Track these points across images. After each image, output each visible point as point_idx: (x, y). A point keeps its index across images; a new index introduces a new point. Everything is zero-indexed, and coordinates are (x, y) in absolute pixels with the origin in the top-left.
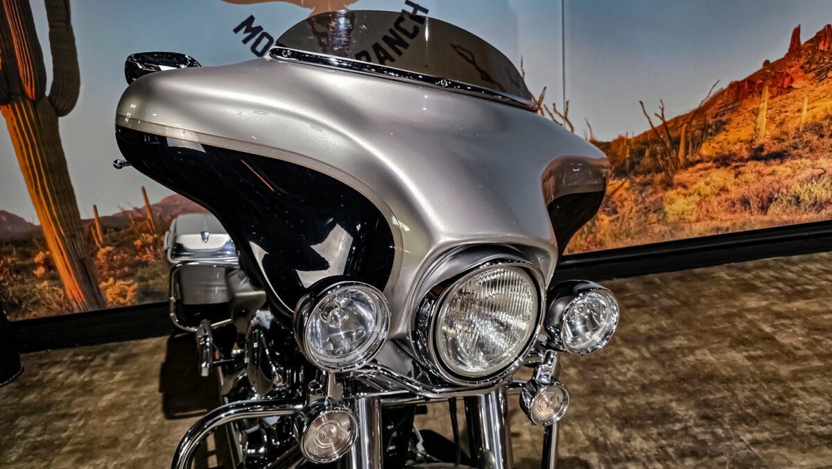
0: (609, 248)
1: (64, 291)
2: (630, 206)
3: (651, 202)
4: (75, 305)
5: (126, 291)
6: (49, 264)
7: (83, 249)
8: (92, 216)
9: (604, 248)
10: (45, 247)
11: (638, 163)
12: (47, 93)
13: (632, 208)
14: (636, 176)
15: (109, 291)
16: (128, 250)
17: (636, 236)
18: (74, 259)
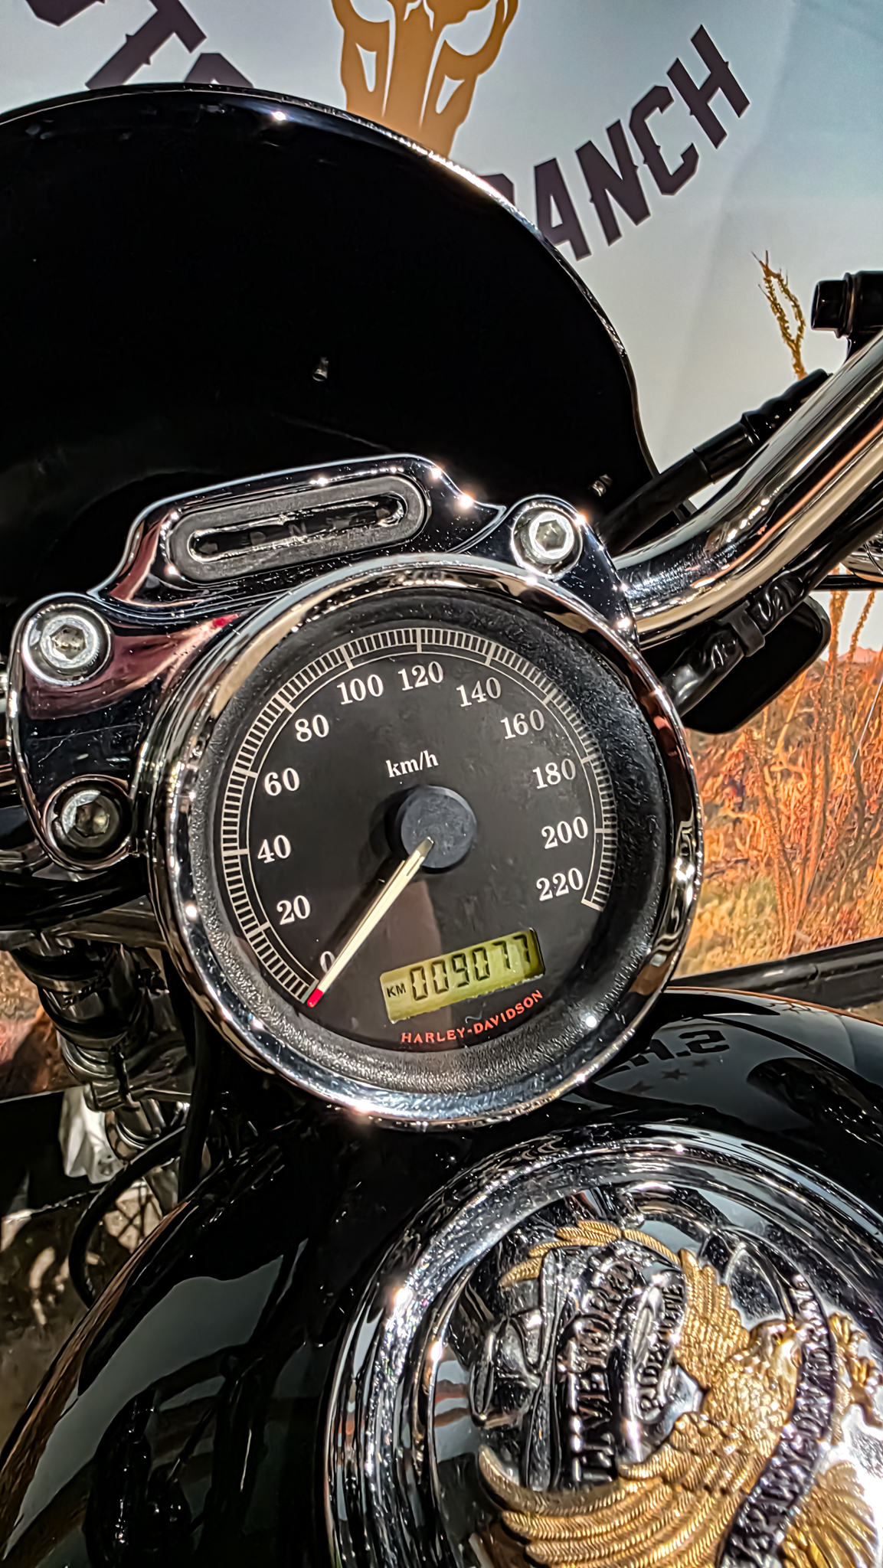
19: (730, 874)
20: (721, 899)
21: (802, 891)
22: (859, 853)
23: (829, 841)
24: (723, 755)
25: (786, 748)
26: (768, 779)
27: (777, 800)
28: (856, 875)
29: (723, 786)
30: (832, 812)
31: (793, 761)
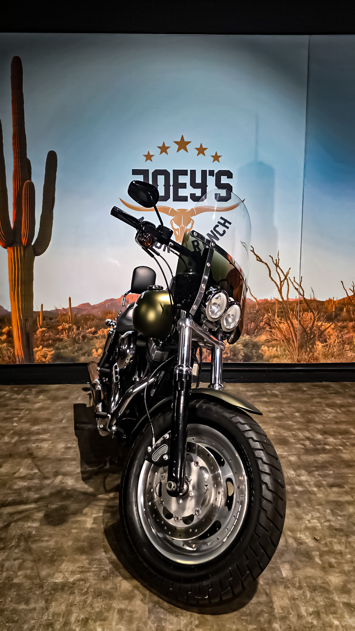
0: (321, 362)
1: (14, 350)
2: (334, 339)
3: (346, 338)
4: (17, 359)
5: (47, 355)
6: (10, 334)
7: (30, 328)
8: (40, 310)
9: (318, 362)
10: (10, 323)
11: (340, 315)
12: (33, 244)
13: (335, 340)
14: (338, 322)
15: (38, 353)
16: (54, 331)
17: (337, 357)
18: (24, 332)
19: (274, 342)
20: (273, 348)
21: (295, 348)
22: (309, 341)
23: (298, 337)
24: (263, 318)
25: (278, 318)
26: (276, 323)
27: (280, 328)
28: (311, 346)
29: (265, 324)
30: (297, 331)
31: (281, 320)
